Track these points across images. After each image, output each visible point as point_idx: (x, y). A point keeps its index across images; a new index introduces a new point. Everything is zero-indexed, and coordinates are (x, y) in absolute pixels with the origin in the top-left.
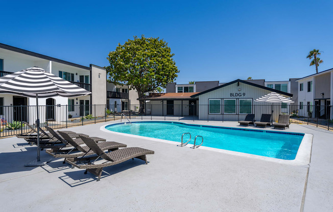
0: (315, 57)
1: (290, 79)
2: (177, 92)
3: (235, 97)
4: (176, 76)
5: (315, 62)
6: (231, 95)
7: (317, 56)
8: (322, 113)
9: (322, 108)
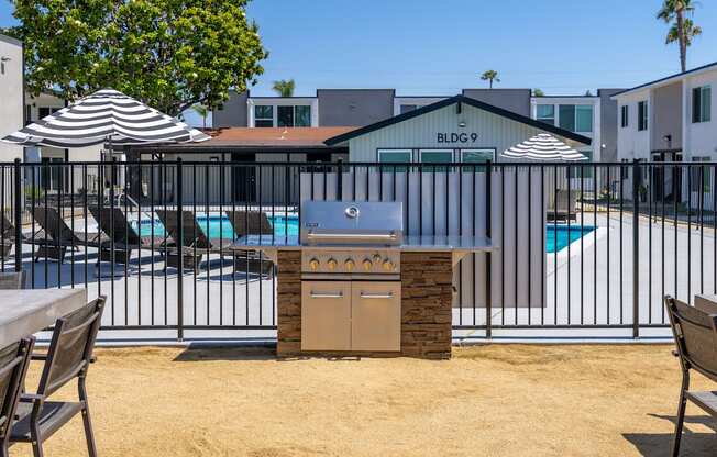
0: (679, 19)
1: (599, 91)
2: (252, 124)
3: (451, 145)
4: (258, 71)
5: (680, 34)
6: (441, 138)
7: (686, 15)
8: (668, 189)
9: (668, 176)
